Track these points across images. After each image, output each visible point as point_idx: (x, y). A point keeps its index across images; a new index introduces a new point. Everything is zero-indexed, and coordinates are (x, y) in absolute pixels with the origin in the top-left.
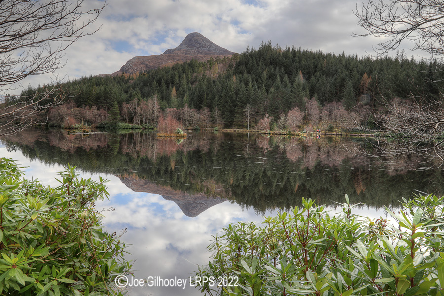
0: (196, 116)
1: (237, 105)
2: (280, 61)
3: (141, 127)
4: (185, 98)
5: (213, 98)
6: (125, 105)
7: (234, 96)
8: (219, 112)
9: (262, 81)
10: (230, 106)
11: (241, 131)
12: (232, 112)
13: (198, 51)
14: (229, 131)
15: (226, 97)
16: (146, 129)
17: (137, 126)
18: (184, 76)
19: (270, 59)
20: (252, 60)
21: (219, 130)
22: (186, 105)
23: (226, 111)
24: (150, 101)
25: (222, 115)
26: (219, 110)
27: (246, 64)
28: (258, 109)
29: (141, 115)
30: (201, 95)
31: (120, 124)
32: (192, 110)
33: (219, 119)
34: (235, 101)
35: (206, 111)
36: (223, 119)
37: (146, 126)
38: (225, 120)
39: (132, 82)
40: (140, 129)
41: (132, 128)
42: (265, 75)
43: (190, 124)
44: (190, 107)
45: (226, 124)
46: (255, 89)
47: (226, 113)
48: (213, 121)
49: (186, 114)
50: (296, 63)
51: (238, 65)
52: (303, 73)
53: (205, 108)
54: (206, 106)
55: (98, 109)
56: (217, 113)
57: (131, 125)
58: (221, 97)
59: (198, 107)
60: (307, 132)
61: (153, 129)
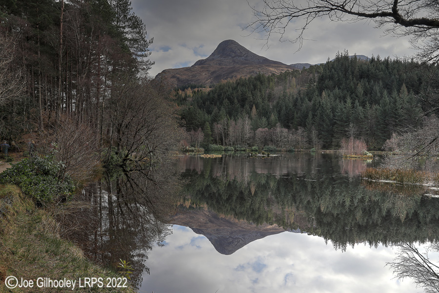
0: (291, 137)
1: (335, 123)
2: (372, 73)
4: (273, 117)
5: (306, 116)
6: (215, 126)
7: (332, 115)
8: (316, 132)
10: (327, 125)
12: (330, 132)
14: (328, 151)
15: (322, 116)
16: (238, 150)
17: (229, 148)
18: (259, 94)
20: (338, 74)
21: (317, 151)
22: (278, 124)
23: (323, 131)
24: (238, 121)
25: (319, 136)
26: (317, 130)
27: (331, 78)
28: (362, 128)
30: (288, 114)
31: (213, 146)
32: (287, 131)
33: (317, 139)
34: (333, 120)
35: (300, 131)
36: (320, 139)
37: (238, 147)
38: (322, 140)
40: (232, 150)
41: (225, 150)
42: (360, 89)
43: (285, 145)
45: (324, 145)
46: (357, 107)
47: (323, 133)
48: (310, 142)
50: (395, 75)
51: (322, 79)
52: (407, 87)
53: (299, 127)
56: (314, 133)
57: (223, 148)
58: (316, 115)
61: (244, 151)
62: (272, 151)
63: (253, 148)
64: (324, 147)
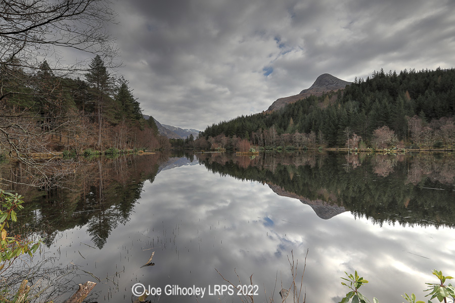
0: (305, 138)
1: (339, 128)
3: (264, 148)
4: (298, 125)
5: (320, 124)
6: (253, 134)
7: (337, 121)
8: (323, 135)
9: (365, 105)
10: (333, 129)
11: (342, 149)
12: (335, 134)
13: (328, 88)
14: (332, 149)
15: (330, 122)
19: (377, 85)
21: (323, 149)
22: (297, 130)
23: (329, 133)
24: (270, 130)
25: (326, 138)
26: (324, 133)
28: (358, 130)
29: (264, 140)
30: (311, 122)
32: (301, 135)
33: (323, 140)
34: (337, 125)
35: (313, 134)
36: (327, 140)
38: (329, 140)
39: (268, 117)
42: (368, 100)
43: (300, 145)
44: (300, 132)
45: (330, 144)
46: (355, 113)
47: (329, 135)
48: (318, 141)
49: (297, 137)
51: (346, 94)
53: (311, 132)
54: (314, 130)
55: (237, 137)
56: (321, 136)
58: (326, 122)
59: (308, 132)
60: (397, 149)
61: (272, 149)
62: (291, 149)
63: (278, 147)
64: (330, 146)
